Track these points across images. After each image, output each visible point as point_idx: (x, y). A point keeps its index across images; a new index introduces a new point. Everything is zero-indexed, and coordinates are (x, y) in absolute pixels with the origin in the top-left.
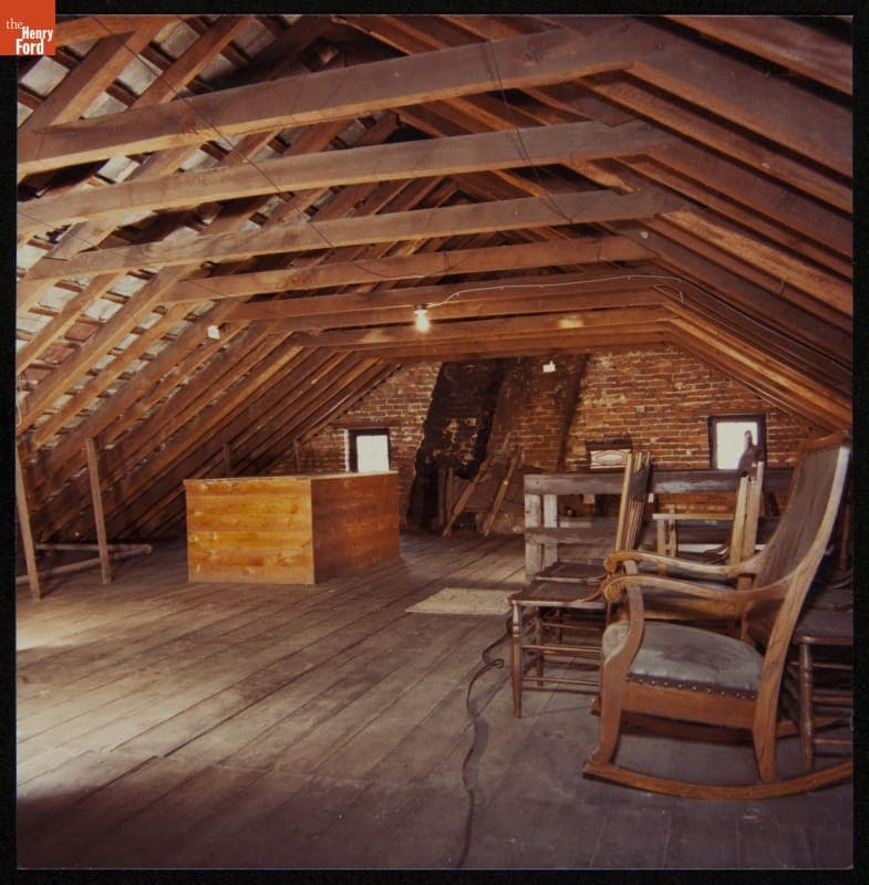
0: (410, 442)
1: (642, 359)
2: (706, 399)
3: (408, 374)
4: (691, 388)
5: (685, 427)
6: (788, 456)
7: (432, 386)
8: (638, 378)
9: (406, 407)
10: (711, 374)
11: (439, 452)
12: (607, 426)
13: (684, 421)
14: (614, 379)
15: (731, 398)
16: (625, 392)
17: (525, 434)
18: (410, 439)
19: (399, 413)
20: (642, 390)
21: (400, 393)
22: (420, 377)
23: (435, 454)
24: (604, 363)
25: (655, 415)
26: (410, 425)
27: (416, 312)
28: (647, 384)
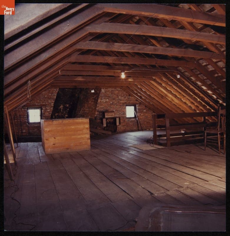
0: (49, 111)
1: (112, 90)
2: (126, 101)
3: (48, 91)
4: (122, 98)
5: (121, 107)
6: (142, 114)
7: (56, 95)
8: (110, 95)
9: (48, 101)
10: (126, 95)
11: (57, 114)
12: (104, 107)
13: (120, 106)
14: (105, 95)
15: (130, 101)
16: (108, 99)
17: (86, 109)
18: (49, 110)
19: (46, 103)
20: (112, 98)
21: (46, 96)
22: (52, 92)
23: (56, 115)
24: (103, 91)
25: (115, 104)
26: (49, 106)
27: (122, 73)
28: (113, 97)
